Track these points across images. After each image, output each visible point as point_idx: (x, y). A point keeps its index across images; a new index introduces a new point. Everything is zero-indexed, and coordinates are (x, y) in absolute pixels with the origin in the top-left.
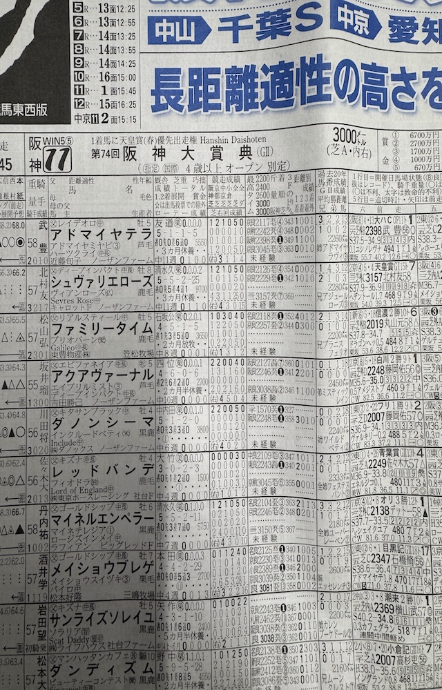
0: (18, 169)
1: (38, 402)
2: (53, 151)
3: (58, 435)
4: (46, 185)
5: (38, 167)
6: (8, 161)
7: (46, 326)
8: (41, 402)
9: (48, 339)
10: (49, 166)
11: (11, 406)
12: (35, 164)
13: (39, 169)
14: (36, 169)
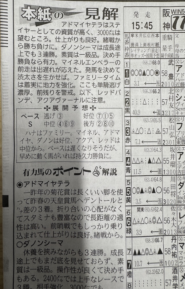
0: (156, 28)
1: (169, 172)
2: (177, 18)
3: (182, 193)
4: (173, 38)
5: (168, 28)
6: (150, 24)
7: (173, 124)
8: (171, 172)
9: (174, 132)
10: (174, 26)
11: (153, 173)
12: (166, 26)
13: (169, 28)
14: (167, 28)
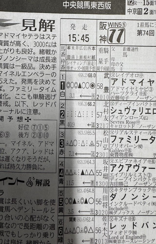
0: (93, 41)
2: (114, 31)
3: (114, 204)
4: (109, 51)
6: (87, 36)
7: (107, 137)
8: (103, 183)
9: (108, 145)
10: (111, 39)
11: (86, 185)
12: (103, 39)
13: (105, 41)
14: (104, 41)
